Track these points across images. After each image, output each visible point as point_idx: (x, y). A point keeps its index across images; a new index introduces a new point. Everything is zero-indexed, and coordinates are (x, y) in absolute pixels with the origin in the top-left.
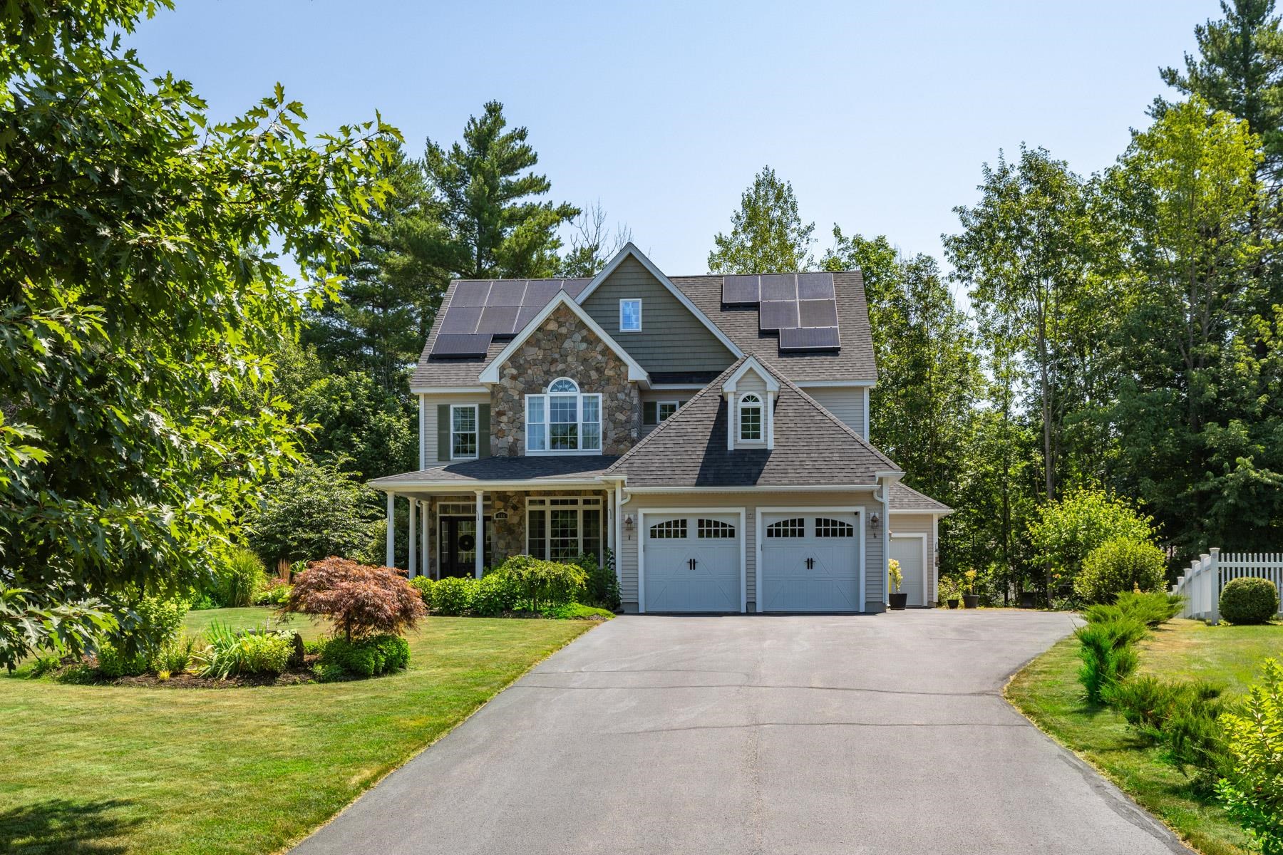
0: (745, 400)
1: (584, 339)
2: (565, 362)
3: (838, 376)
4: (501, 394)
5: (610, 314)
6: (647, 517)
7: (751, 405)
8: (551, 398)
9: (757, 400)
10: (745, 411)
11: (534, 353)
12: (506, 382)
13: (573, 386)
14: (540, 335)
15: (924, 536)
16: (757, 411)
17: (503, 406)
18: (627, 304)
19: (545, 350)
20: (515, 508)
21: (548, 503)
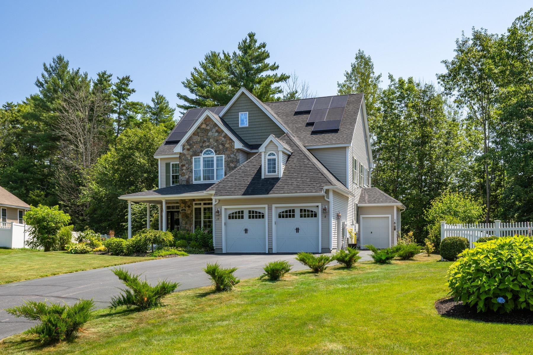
0: (269, 155)
1: (217, 131)
2: (209, 141)
3: (334, 142)
4: (183, 157)
5: (235, 119)
6: (226, 210)
7: (272, 157)
8: (203, 158)
9: (274, 155)
10: (269, 160)
11: (197, 139)
12: (185, 152)
13: (212, 152)
14: (199, 130)
15: (390, 216)
16: (274, 160)
17: (184, 162)
18: (242, 114)
19: (201, 137)
20: (189, 207)
21: (202, 204)
